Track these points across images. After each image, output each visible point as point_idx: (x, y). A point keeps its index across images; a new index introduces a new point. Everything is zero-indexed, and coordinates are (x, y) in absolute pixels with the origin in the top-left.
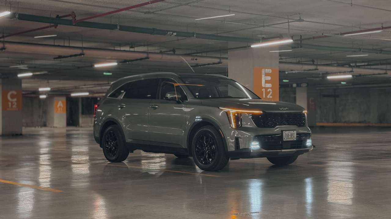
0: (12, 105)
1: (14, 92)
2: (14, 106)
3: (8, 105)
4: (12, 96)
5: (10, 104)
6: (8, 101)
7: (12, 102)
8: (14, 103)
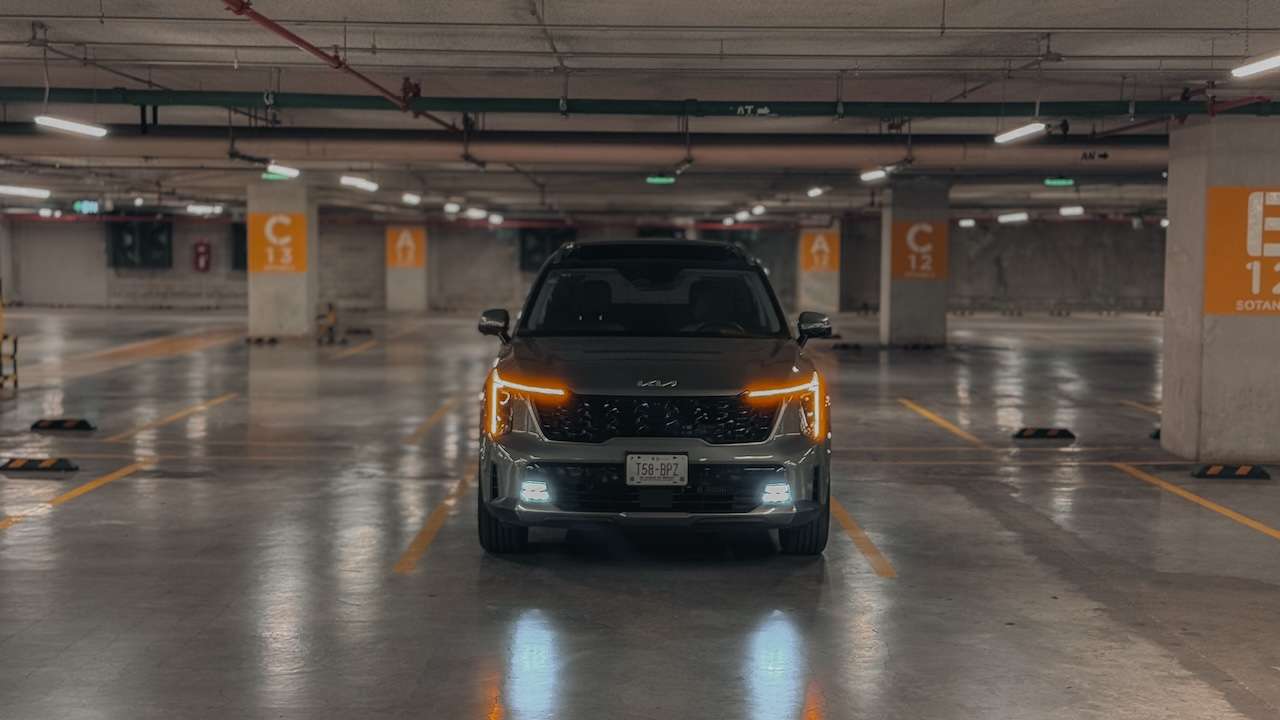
0: (920, 262)
1: (927, 228)
2: (926, 267)
3: (909, 262)
4: (921, 238)
5: (913, 259)
6: (909, 251)
7: (919, 256)
8: (924, 257)
